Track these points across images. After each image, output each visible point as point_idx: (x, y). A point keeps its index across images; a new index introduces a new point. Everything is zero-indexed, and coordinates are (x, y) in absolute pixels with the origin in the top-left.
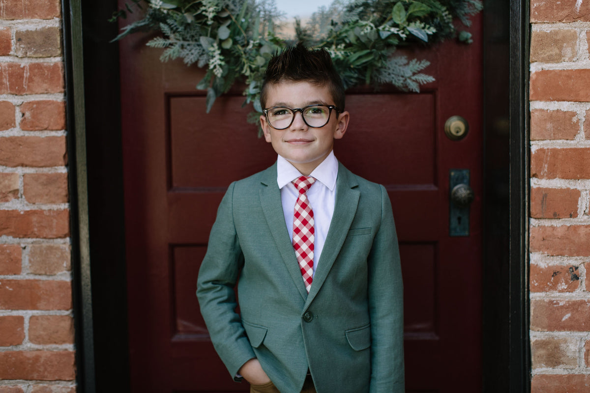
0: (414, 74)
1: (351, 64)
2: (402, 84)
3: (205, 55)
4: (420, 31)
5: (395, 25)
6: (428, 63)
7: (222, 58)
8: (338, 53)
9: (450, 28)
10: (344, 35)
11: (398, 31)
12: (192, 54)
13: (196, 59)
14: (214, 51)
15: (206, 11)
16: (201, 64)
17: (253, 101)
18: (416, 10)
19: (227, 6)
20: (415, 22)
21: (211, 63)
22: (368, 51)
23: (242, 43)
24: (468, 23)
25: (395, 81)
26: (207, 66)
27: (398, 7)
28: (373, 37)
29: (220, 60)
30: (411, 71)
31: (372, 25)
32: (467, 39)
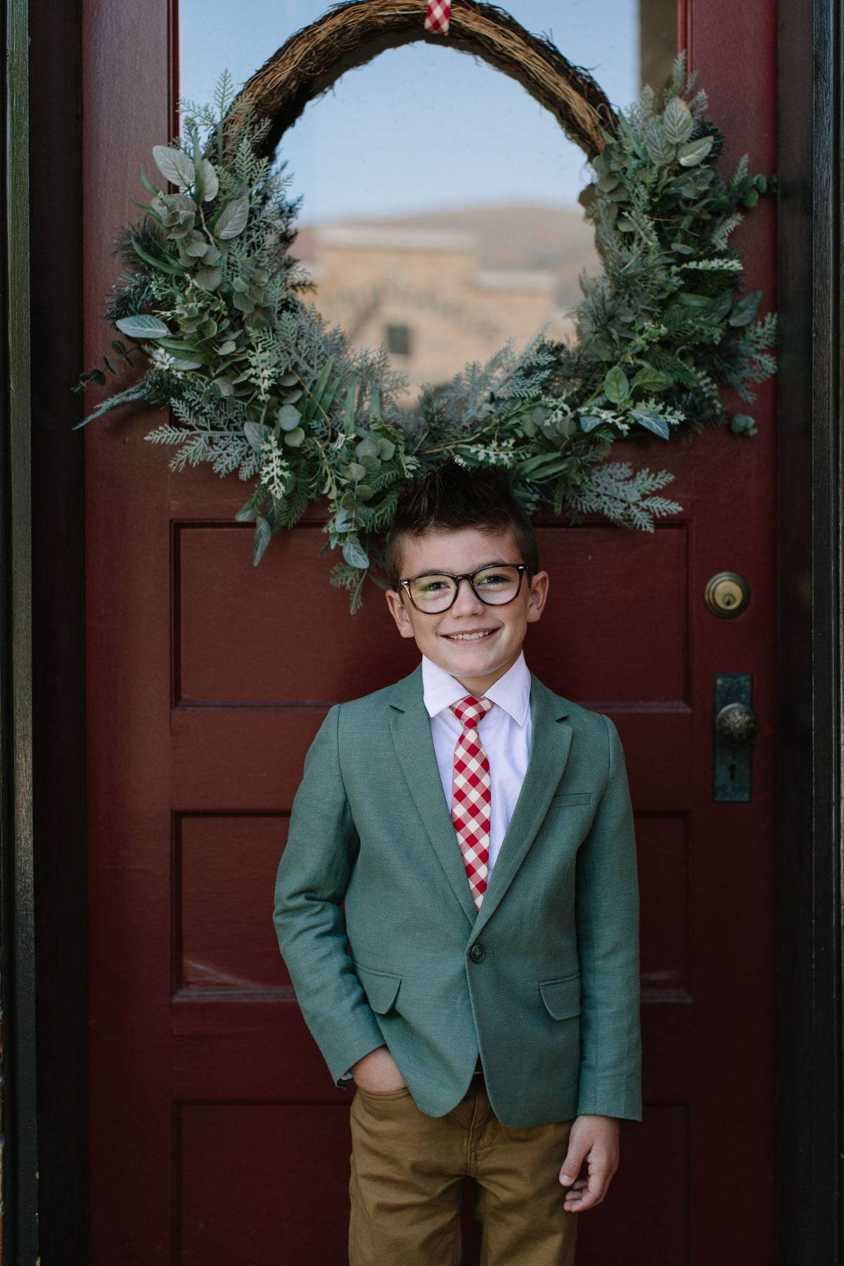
0: (644, 497)
1: (526, 476)
2: (622, 514)
3: (253, 457)
4: (655, 419)
5: (609, 406)
6: (671, 478)
7: (285, 464)
8: (502, 455)
9: (713, 407)
10: (515, 421)
11: (614, 417)
12: (228, 455)
13: (236, 464)
14: (271, 451)
15: (256, 377)
16: (245, 474)
17: (342, 544)
18: (647, 380)
19: (296, 366)
20: (647, 401)
21: (263, 473)
22: (558, 454)
23: (322, 433)
24: (750, 397)
25: (609, 509)
26: (256, 477)
27: (615, 373)
28: (568, 430)
29: (282, 467)
30: (639, 491)
31: (566, 407)
32: (746, 429)
